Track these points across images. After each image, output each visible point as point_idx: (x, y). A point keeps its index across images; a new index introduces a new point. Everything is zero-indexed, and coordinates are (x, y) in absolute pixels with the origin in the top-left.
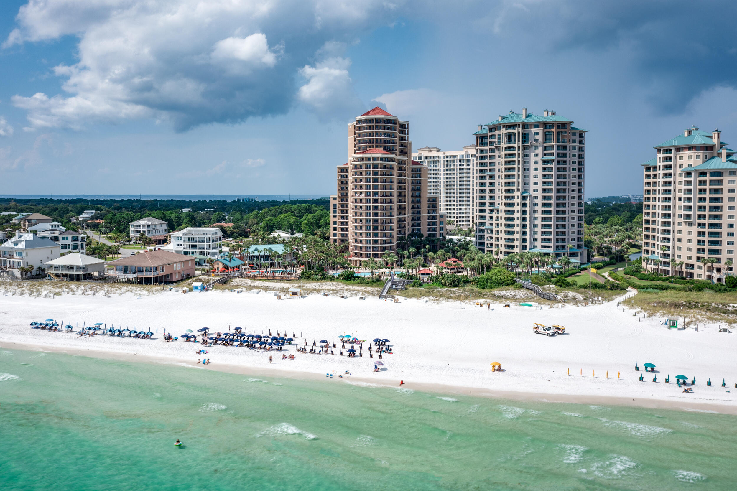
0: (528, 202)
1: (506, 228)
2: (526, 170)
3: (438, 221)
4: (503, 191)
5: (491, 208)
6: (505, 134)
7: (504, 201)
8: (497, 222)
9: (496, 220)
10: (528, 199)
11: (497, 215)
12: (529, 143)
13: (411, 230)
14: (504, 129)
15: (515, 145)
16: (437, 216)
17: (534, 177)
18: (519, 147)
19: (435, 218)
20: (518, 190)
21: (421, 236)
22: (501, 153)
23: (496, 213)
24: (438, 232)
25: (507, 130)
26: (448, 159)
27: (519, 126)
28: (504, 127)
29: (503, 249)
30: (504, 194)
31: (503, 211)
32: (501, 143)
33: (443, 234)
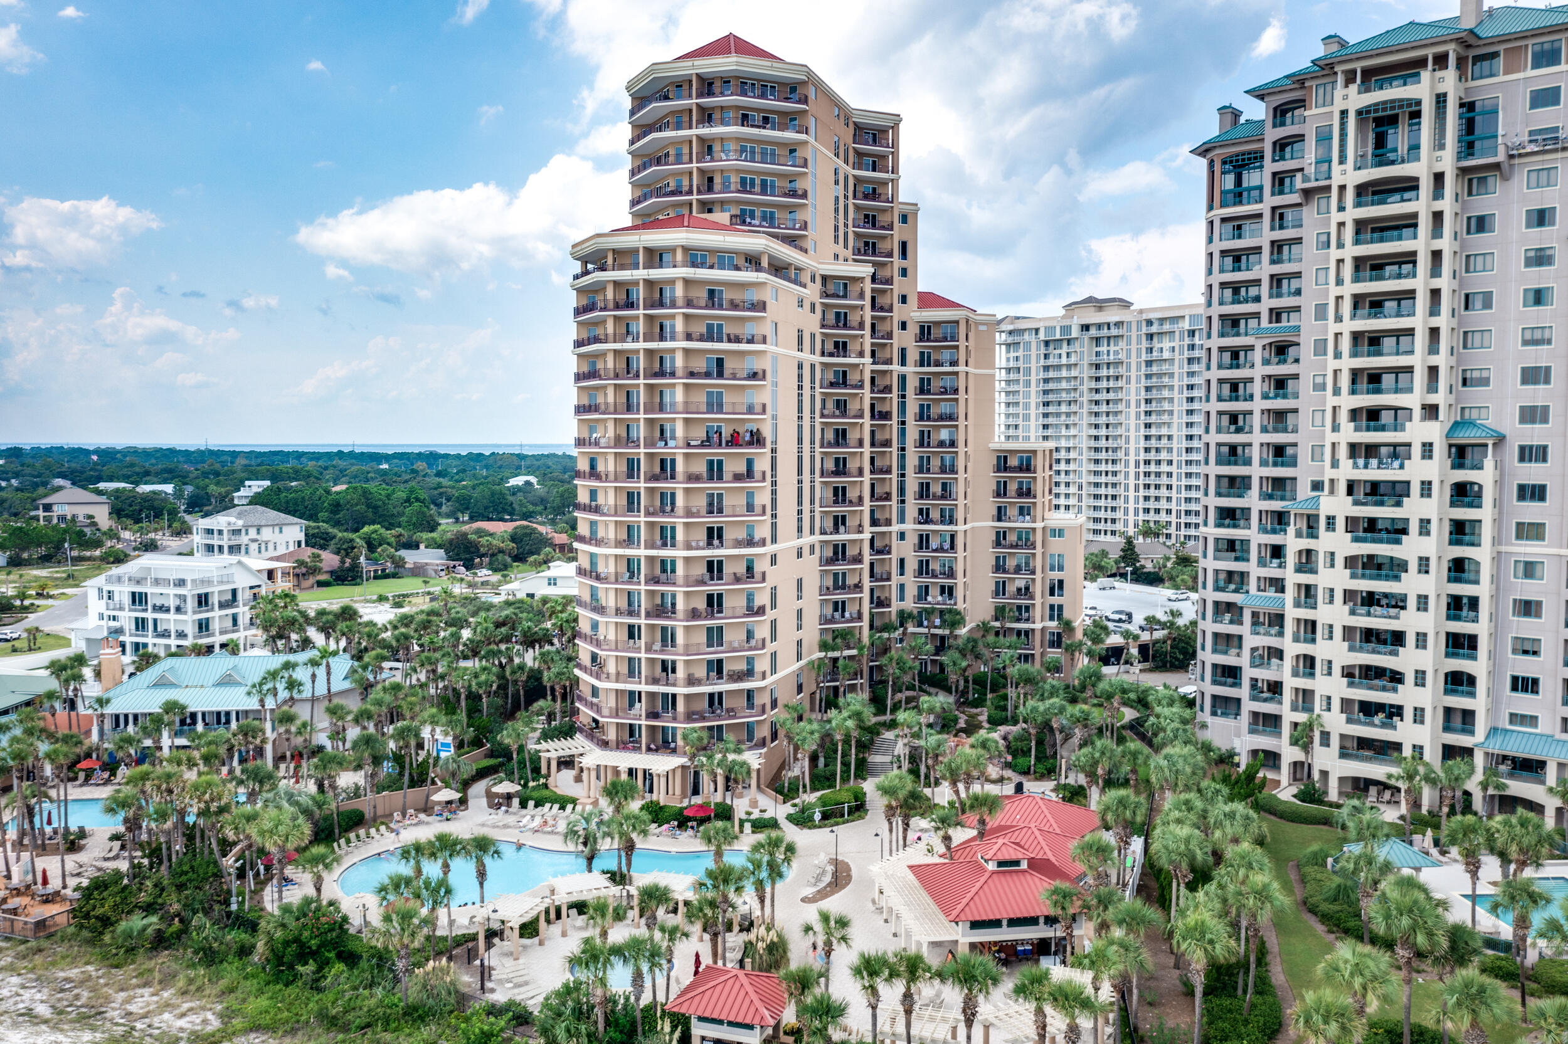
0: (1484, 476)
1: (1353, 612)
2: (1478, 303)
3: (1039, 551)
4: (1343, 416)
5: (1277, 505)
6: (1359, 113)
7: (1348, 470)
8: (1305, 579)
9: (1299, 569)
10: (1489, 463)
11: (1305, 543)
12: (1501, 150)
13: (911, 591)
14: (1354, 88)
15: (1420, 169)
16: (1034, 529)
17: (1526, 343)
18: (1439, 178)
19: (1026, 540)
20: (1431, 411)
21: (953, 619)
22: (1336, 217)
23: (1299, 534)
24: (1038, 601)
25: (1368, 90)
26: (1154, 329)
27: (1441, 61)
28: (1350, 78)
29: (1336, 723)
30: (1349, 433)
31: (1340, 524)
32: (1336, 168)
33: (1060, 607)
